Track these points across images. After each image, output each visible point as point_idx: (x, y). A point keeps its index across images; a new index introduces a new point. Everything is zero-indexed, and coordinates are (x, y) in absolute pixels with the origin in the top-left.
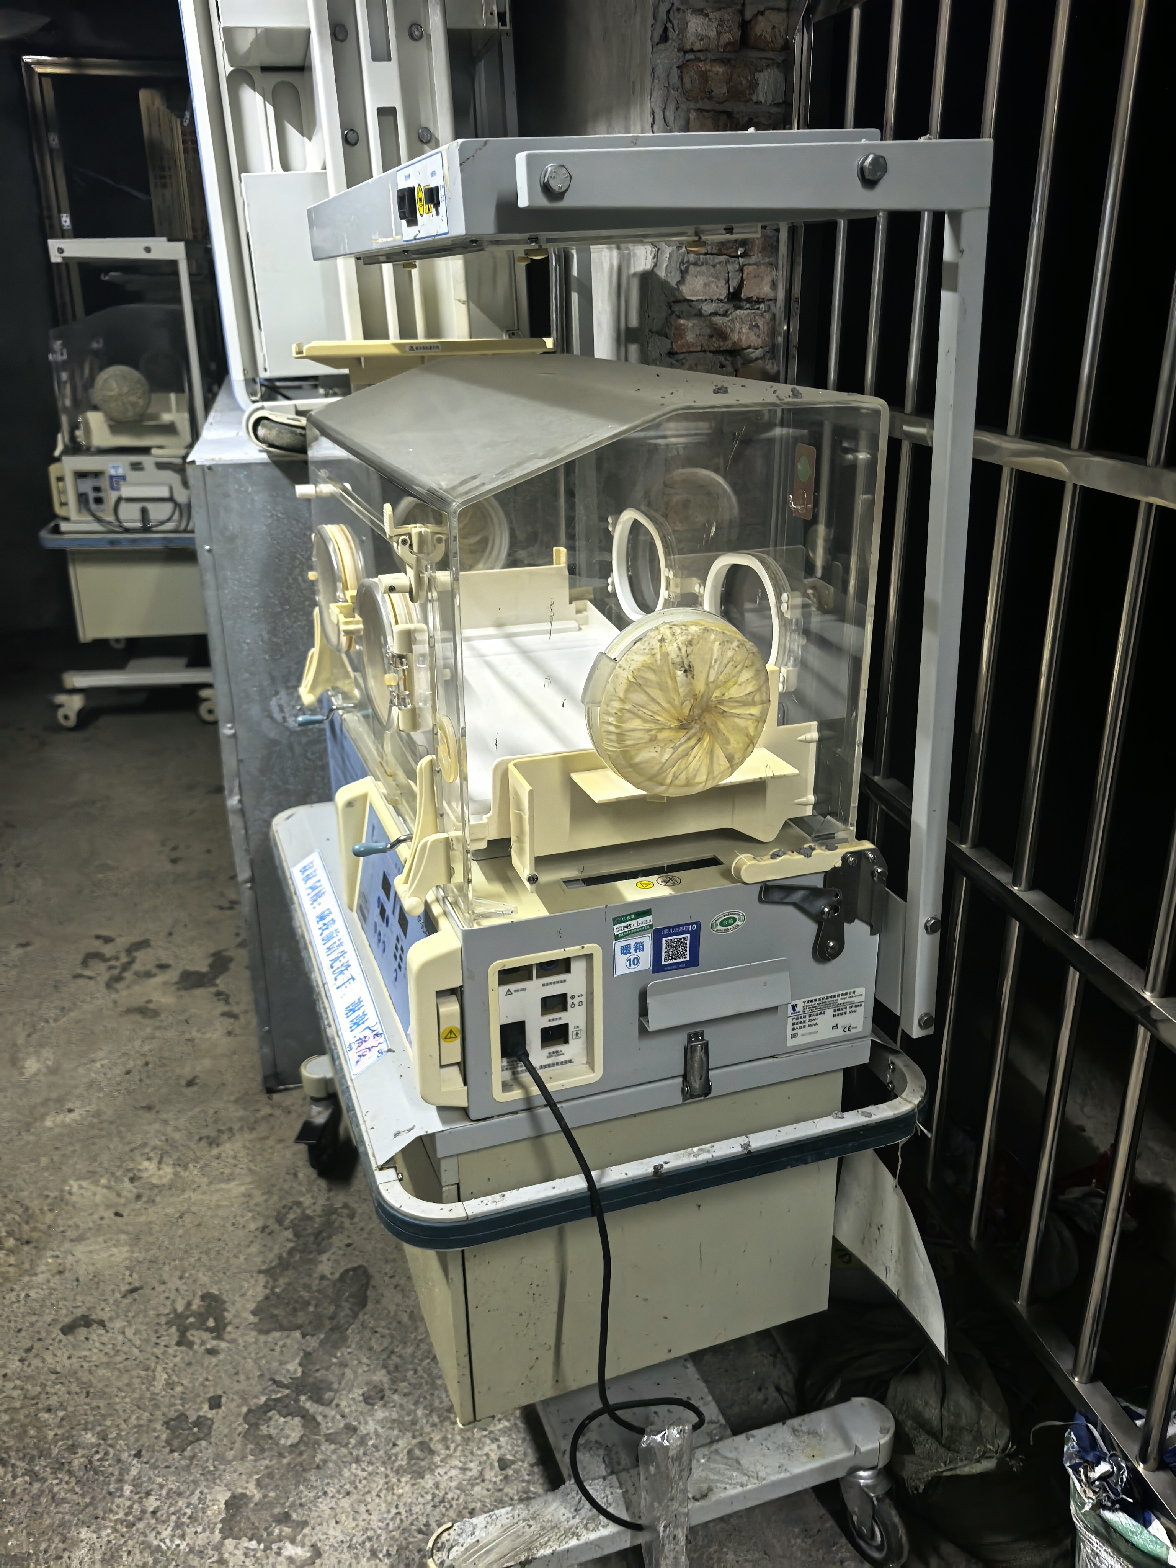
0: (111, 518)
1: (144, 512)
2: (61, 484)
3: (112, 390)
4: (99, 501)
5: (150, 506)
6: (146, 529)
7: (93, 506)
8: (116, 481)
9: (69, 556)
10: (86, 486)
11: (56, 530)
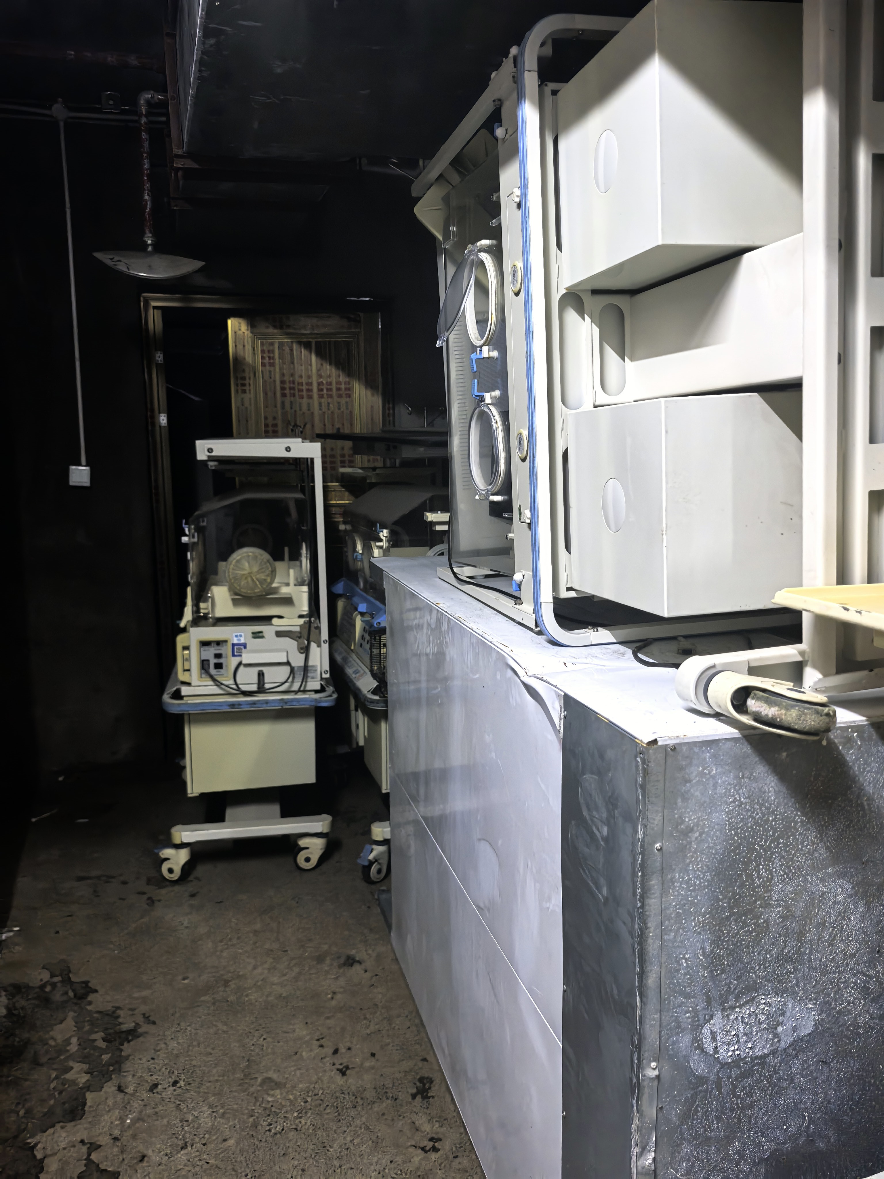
0: (230, 682)
1: (261, 675)
2: (186, 652)
3: (243, 569)
4: (219, 666)
5: (265, 669)
6: (261, 689)
7: (213, 671)
8: (238, 649)
9: (186, 718)
10: (209, 654)
11: (177, 695)
